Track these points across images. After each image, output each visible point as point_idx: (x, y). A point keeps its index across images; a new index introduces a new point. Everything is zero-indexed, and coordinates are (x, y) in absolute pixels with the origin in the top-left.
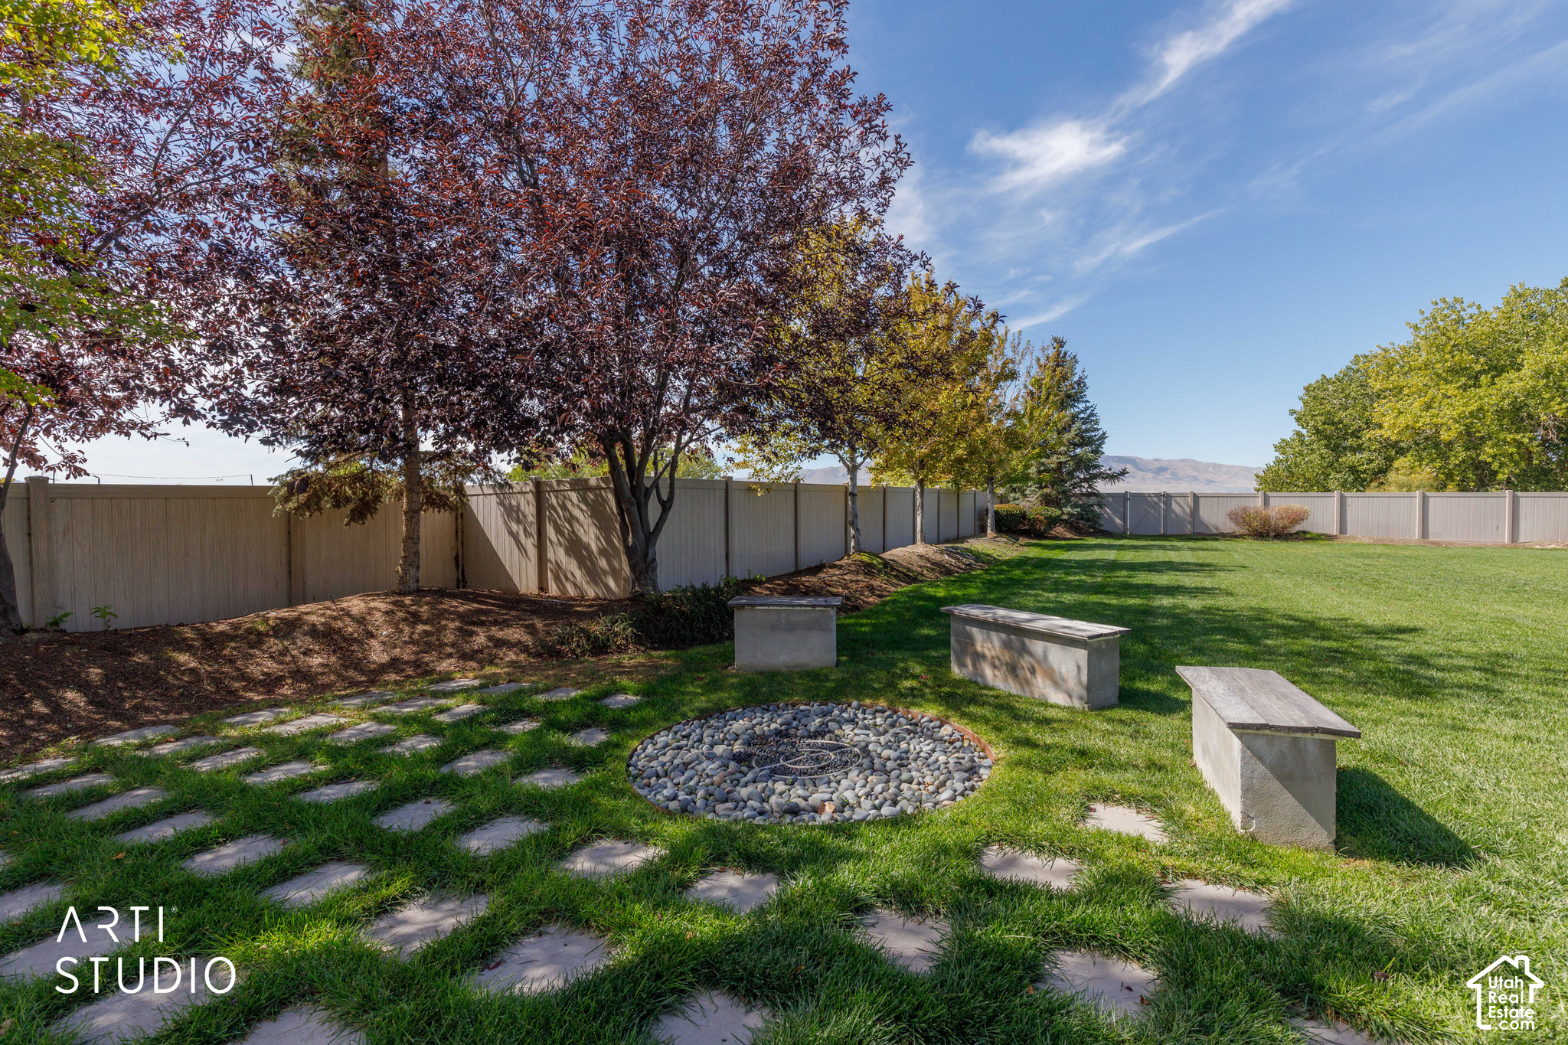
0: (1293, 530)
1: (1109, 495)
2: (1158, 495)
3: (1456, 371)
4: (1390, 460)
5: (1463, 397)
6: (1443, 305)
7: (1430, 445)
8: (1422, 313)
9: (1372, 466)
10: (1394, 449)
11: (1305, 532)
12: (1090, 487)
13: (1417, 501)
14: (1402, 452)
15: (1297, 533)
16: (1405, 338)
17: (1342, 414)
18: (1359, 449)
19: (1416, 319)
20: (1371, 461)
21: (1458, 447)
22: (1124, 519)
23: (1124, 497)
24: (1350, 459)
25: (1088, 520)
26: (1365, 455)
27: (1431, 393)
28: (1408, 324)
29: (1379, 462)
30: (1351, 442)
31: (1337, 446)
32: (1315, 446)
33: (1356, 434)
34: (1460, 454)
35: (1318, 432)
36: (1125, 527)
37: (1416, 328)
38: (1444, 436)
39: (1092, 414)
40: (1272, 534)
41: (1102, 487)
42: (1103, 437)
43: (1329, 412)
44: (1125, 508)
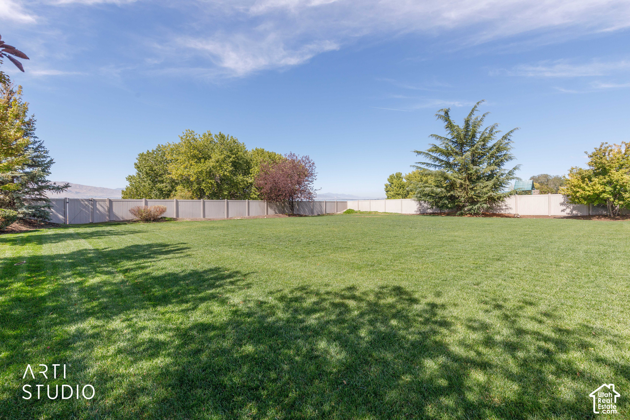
0: (160, 217)
1: (54, 200)
2: (89, 200)
3: (194, 157)
4: (173, 187)
5: (197, 166)
6: (188, 132)
7: (187, 182)
8: (183, 133)
9: (167, 189)
10: (174, 183)
11: (165, 218)
12: (40, 194)
13: (202, 203)
14: (177, 184)
15: (161, 218)
16: (178, 141)
17: (155, 167)
18: (162, 182)
19: (182, 135)
20: (166, 187)
21: (195, 184)
22: (65, 215)
23: (65, 201)
24: (159, 185)
25: (41, 217)
26: (164, 184)
27: (187, 163)
28: (179, 136)
29: (169, 187)
30: (159, 179)
31: (154, 180)
32: (145, 179)
33: (161, 175)
34: (196, 186)
35: (147, 173)
36: (66, 220)
37: (182, 138)
38: (191, 179)
39: (39, 146)
40: (152, 219)
41: (49, 194)
42: (51, 162)
43: (151, 166)
44: (65, 207)
